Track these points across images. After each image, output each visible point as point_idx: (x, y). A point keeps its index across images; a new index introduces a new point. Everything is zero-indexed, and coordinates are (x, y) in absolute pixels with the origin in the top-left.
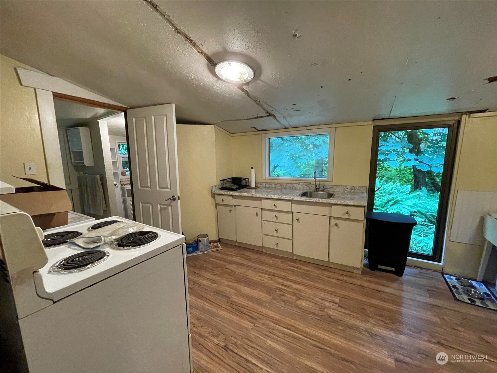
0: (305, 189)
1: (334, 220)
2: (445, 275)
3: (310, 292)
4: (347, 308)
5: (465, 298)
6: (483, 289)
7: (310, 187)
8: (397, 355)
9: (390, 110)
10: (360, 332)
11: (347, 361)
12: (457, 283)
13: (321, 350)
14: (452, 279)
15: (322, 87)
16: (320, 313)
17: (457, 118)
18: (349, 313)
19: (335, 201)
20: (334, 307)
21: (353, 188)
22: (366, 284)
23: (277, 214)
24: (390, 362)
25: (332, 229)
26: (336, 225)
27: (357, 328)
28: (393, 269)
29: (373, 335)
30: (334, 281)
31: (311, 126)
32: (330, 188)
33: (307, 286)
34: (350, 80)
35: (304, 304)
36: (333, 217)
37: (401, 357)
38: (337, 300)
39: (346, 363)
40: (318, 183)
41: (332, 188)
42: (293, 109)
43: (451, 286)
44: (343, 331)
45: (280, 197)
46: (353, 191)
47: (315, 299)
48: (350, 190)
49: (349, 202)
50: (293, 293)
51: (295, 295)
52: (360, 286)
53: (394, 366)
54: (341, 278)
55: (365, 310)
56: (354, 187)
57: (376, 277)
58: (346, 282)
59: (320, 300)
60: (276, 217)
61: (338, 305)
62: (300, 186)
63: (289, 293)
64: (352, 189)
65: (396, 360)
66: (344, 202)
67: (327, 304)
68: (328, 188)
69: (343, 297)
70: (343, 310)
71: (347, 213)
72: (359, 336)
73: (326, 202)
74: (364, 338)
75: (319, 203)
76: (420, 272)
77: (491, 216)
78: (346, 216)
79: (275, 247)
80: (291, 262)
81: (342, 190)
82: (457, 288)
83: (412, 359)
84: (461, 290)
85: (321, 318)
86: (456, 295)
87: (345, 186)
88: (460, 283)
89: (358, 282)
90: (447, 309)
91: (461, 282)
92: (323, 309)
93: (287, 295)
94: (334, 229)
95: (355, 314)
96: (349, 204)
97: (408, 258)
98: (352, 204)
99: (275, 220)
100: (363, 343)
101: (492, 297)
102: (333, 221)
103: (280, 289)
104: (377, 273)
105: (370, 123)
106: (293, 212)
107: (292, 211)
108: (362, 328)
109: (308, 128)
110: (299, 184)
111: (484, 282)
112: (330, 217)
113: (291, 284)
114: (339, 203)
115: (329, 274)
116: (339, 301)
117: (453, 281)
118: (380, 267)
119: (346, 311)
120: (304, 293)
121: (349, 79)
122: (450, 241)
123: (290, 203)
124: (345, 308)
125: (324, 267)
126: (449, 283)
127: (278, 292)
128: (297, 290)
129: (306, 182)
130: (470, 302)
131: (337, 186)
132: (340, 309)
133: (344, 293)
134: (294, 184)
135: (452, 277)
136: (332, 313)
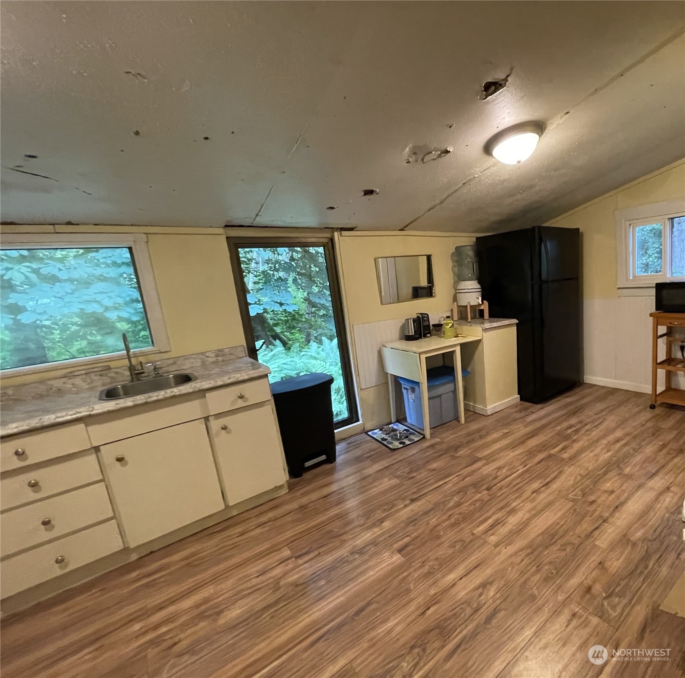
0: (99, 383)
1: (217, 421)
2: (368, 433)
3: (229, 583)
4: (308, 550)
5: (397, 444)
6: (401, 427)
7: (112, 375)
8: (396, 546)
9: (256, 212)
10: (347, 561)
11: (362, 609)
12: (382, 435)
13: (325, 638)
14: (376, 433)
15: (137, 133)
16: (278, 594)
17: (329, 235)
18: (316, 553)
19: (210, 383)
20: (291, 566)
21: (220, 353)
22: (304, 500)
23: (32, 476)
24: (397, 558)
25: (216, 440)
26: (224, 428)
27: (342, 561)
28: (323, 457)
29: (361, 551)
30: (258, 531)
31: (69, 223)
32: (169, 365)
33: (215, 579)
34: (206, 138)
35: (234, 613)
36: (213, 417)
37: (401, 543)
38: (287, 553)
39: (364, 613)
40: (134, 361)
41: (174, 363)
42: (18, 169)
43: (380, 440)
44: (329, 581)
45: (34, 423)
46: (220, 359)
47: (249, 584)
48: (215, 358)
49: (239, 375)
50: (193, 619)
51: (201, 617)
52: (300, 508)
53: (403, 559)
54: (263, 519)
55: (330, 532)
56: (221, 350)
57: (310, 482)
58: (276, 519)
59: (260, 577)
60: (34, 486)
61: (294, 559)
62: (78, 381)
63: (184, 627)
64: (217, 356)
65: (400, 551)
66: (230, 378)
67: (277, 572)
68: (166, 367)
69: (289, 543)
70: (307, 558)
71: (241, 397)
72: (350, 566)
73: (191, 390)
74: (357, 562)
75: (174, 397)
76: (348, 444)
77: (386, 347)
78: (241, 403)
79: (58, 572)
80: (134, 570)
81: (198, 363)
82: (386, 439)
83: (407, 536)
84: (389, 439)
85: (285, 600)
86: (389, 446)
87: (202, 353)
88: (385, 433)
89: (294, 505)
90: (393, 464)
91: (385, 431)
92: (276, 587)
93: (182, 636)
94: (221, 439)
95: (325, 548)
96: (241, 379)
97: (335, 431)
98: (246, 377)
99: (32, 496)
100: (359, 571)
101: (410, 430)
102: (215, 424)
103: (153, 643)
104: (307, 476)
105: (221, 231)
106: (97, 449)
107: (95, 445)
108: (346, 554)
109: (59, 228)
110: (69, 376)
111: (398, 421)
112: (207, 419)
113: (172, 609)
114: (220, 383)
115: (239, 529)
116: (289, 552)
117: (378, 434)
118: (308, 464)
119: (312, 555)
120: (219, 597)
121: (206, 136)
122: (361, 389)
123: (82, 426)
124: (306, 553)
125: (219, 525)
126: (378, 438)
127: (151, 652)
128: (198, 606)
129: (92, 366)
130: (402, 445)
131: (186, 358)
132: (300, 561)
133: (289, 534)
134: (50, 382)
135: (375, 431)
136: (296, 577)
